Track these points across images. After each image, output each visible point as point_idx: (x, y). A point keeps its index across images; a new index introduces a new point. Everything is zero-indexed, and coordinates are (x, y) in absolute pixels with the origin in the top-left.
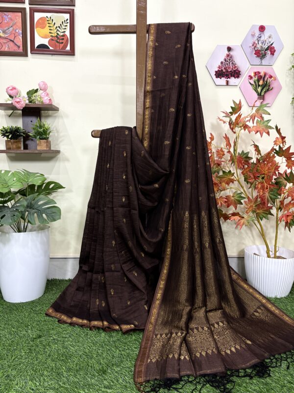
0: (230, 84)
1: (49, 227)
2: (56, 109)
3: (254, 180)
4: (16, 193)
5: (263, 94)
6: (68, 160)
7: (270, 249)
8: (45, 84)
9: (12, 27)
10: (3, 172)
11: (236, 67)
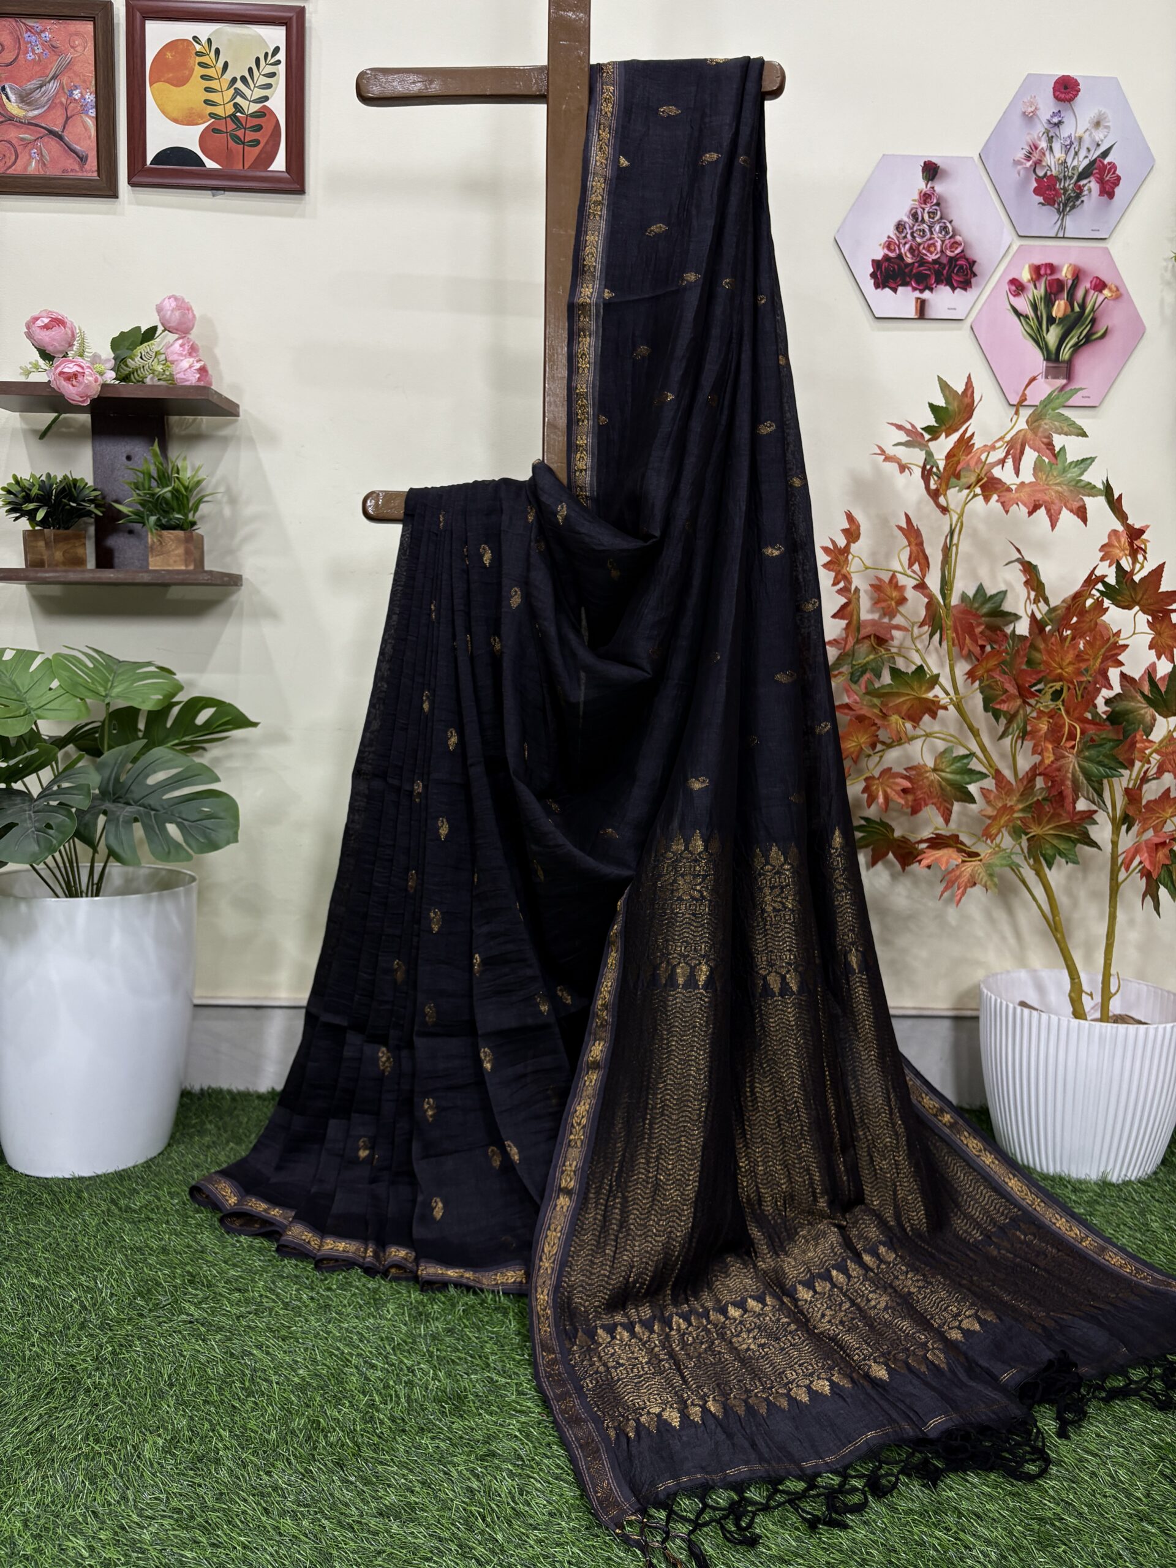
0: (931, 313)
1: (193, 879)
2: (227, 410)
3: (1019, 702)
4: (60, 742)
5: (1065, 354)
6: (270, 613)
7: (1086, 987)
8: (183, 307)
9: (54, 77)
10: (8, 656)
11: (956, 244)
